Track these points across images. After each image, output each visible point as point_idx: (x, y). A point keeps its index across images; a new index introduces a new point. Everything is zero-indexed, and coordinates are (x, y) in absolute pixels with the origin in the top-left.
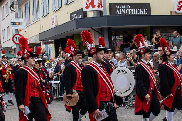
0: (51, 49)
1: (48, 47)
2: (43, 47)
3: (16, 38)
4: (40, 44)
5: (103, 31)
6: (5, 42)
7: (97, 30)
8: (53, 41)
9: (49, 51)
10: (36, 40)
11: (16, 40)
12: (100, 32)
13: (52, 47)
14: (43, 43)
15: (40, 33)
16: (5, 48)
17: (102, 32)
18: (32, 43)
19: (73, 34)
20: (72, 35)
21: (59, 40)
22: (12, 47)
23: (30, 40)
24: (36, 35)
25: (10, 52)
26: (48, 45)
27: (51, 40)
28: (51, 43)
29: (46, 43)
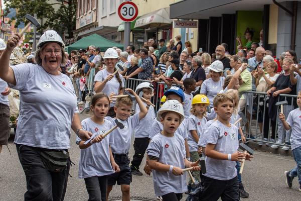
0: (190, 37)
1: (187, 32)
2: (177, 32)
3: (125, 9)
4: (169, 27)
5: (297, 9)
6: (106, 17)
7: (285, 6)
8: (196, 23)
10: (163, 18)
11: (125, 13)
12: (289, 9)
13: (193, 34)
14: (177, 24)
15: (173, 3)
16: (105, 27)
17: (295, 11)
18: (156, 23)
19: (237, 12)
20: (235, 13)
21: (208, 20)
22: (117, 28)
23: (152, 17)
24: (165, 9)
25: (113, 36)
26: (187, 29)
27: (192, 19)
28: (192, 25)
29: (182, 24)
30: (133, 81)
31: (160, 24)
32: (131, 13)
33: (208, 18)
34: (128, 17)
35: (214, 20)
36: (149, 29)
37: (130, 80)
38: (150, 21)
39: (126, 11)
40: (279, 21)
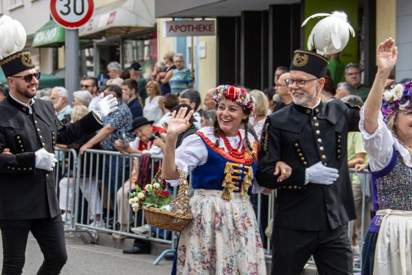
1: (189, 45)
2: (167, 44)
3: (65, 2)
4: (151, 34)
8: (211, 25)
9: (192, 61)
10: (137, 15)
11: (65, 10)
13: (204, 48)
14: (171, 29)
18: (120, 28)
21: (239, 18)
23: (113, 14)
26: (189, 39)
27: (204, 18)
28: (202, 29)
29: (183, 29)
30: (95, 155)
31: (129, 28)
32: (79, 10)
33: (239, 14)
34: (72, 18)
35: (253, 19)
36: (104, 39)
37: (89, 154)
38: (108, 23)
39: (67, 6)
40: (397, 17)
